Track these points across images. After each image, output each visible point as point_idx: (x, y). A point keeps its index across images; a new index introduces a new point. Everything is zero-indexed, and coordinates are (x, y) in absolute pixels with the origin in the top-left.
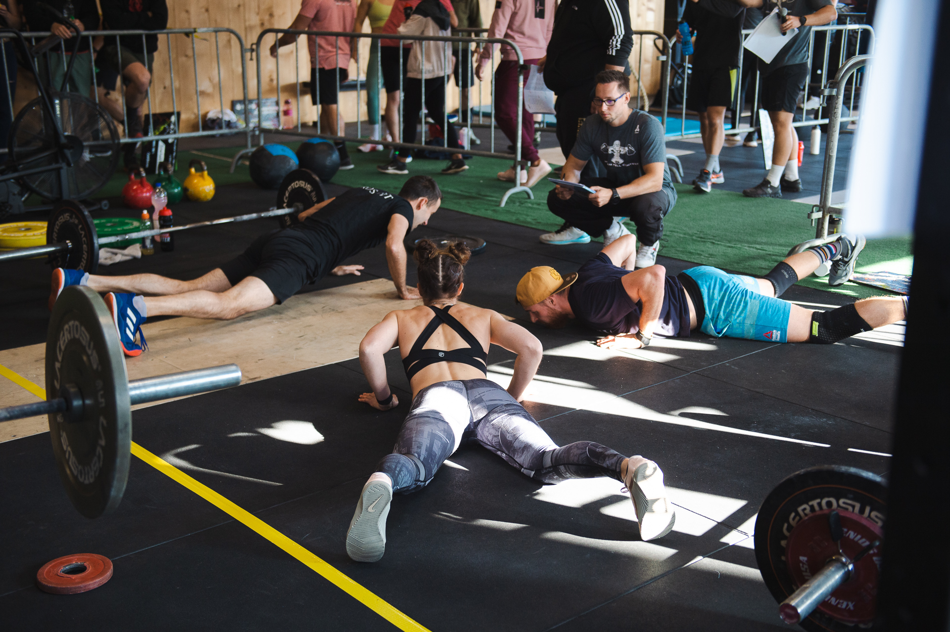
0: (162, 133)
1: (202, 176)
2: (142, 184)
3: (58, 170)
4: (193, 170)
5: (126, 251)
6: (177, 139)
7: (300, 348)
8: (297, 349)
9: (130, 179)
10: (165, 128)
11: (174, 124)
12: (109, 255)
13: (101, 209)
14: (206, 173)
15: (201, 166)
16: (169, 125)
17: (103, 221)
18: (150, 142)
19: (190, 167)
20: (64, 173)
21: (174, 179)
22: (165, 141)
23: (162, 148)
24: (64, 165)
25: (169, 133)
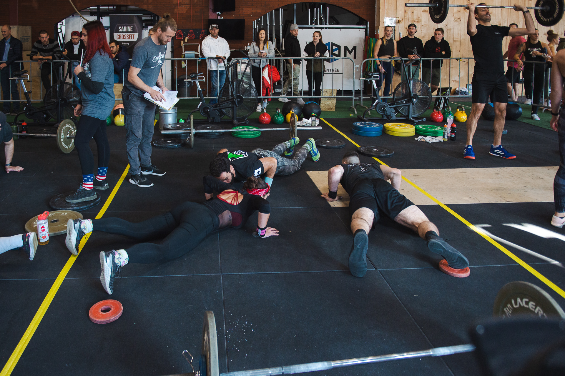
0: (444, 95)
1: (462, 113)
2: (439, 113)
3: (409, 106)
4: (458, 110)
5: (437, 138)
6: (449, 97)
7: (527, 192)
8: (525, 192)
9: (434, 111)
10: (445, 93)
11: (449, 92)
12: (430, 139)
13: (423, 121)
14: (464, 111)
15: (462, 108)
16: (447, 92)
17: (426, 126)
18: (439, 98)
19: (457, 108)
20: (411, 107)
21: (451, 112)
22: (445, 98)
23: (443, 100)
24: (411, 104)
25: (446, 95)
